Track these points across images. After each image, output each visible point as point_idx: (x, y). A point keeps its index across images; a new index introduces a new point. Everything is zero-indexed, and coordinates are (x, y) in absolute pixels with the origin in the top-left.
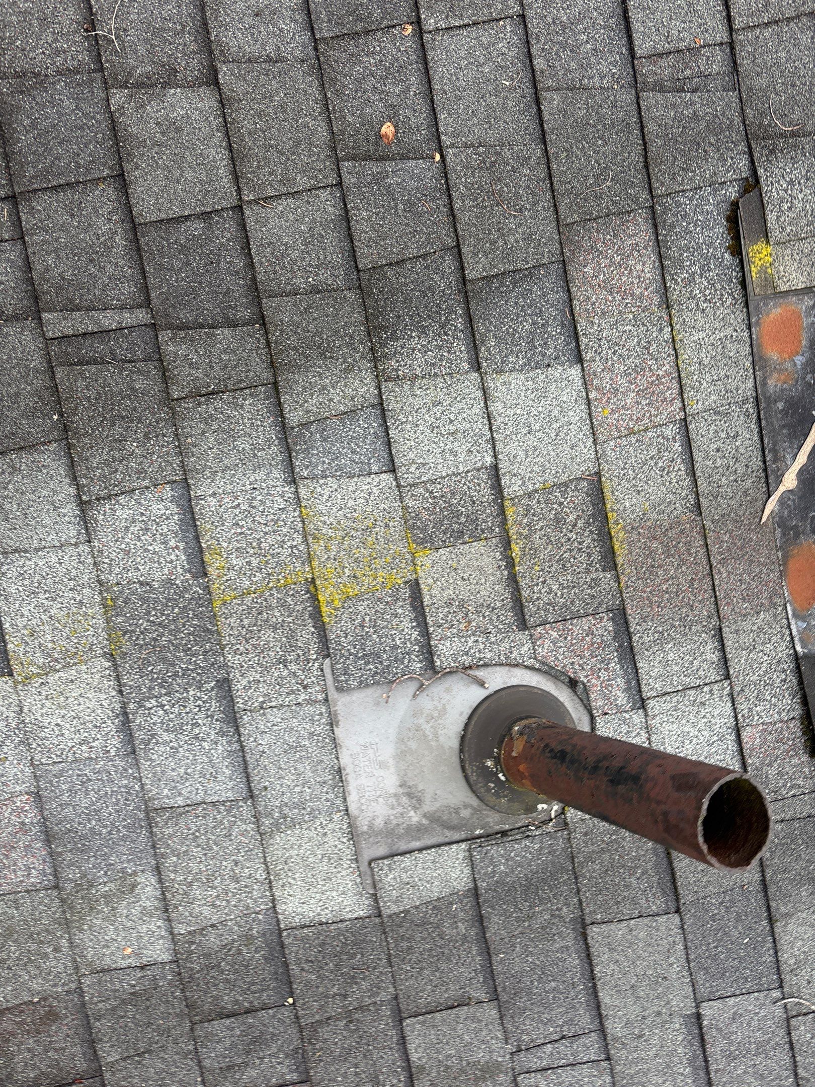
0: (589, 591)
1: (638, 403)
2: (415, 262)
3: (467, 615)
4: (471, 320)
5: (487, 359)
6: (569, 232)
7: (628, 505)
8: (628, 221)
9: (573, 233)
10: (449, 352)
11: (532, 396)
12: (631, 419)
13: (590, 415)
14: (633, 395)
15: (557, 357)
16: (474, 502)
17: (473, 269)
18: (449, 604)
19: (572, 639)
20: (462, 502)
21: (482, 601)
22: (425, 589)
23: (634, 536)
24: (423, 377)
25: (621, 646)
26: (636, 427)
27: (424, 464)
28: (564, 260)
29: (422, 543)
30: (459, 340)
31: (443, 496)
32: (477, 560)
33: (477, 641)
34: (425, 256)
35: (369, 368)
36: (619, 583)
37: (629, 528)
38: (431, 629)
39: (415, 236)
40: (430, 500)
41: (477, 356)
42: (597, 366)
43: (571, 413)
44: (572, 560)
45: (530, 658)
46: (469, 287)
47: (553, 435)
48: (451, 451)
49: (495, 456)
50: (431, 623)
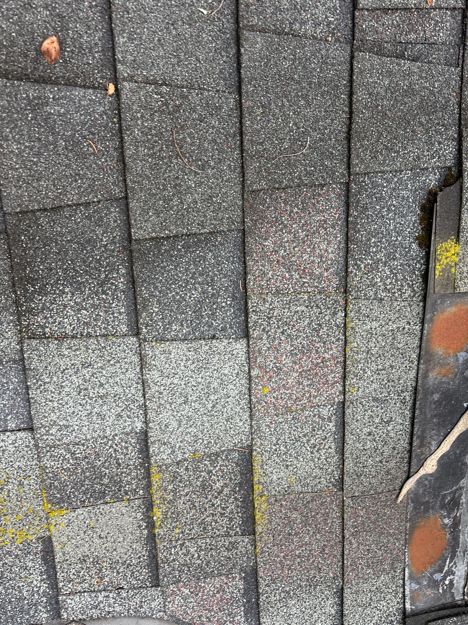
0: (226, 554)
1: (299, 383)
2: (76, 210)
3: (100, 570)
4: (133, 282)
5: (147, 325)
6: (254, 199)
7: (275, 477)
8: (319, 195)
9: (258, 201)
10: (106, 312)
11: (192, 367)
12: (290, 398)
13: (250, 390)
14: (295, 375)
15: (224, 329)
16: (119, 465)
17: (141, 228)
18: (83, 560)
19: (203, 596)
20: (107, 464)
21: (118, 558)
22: (57, 547)
23: (277, 507)
24: (73, 337)
25: (248, 602)
26: (295, 406)
27: (67, 427)
28: (244, 229)
29: (58, 503)
30: (119, 301)
31: (86, 457)
32: (117, 519)
33: (108, 596)
34: (87, 205)
35: (12, 321)
36: (255, 548)
37: (272, 500)
38: (61, 585)
39: (76, 181)
40: (71, 461)
41: (137, 321)
42: (264, 344)
43: (231, 386)
44: (213, 524)
45: (160, 611)
46: (135, 247)
47: (209, 406)
48: (98, 414)
49: (146, 423)
50: (61, 579)
